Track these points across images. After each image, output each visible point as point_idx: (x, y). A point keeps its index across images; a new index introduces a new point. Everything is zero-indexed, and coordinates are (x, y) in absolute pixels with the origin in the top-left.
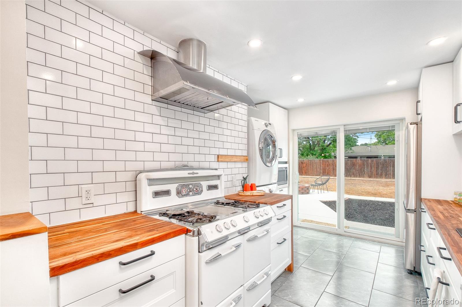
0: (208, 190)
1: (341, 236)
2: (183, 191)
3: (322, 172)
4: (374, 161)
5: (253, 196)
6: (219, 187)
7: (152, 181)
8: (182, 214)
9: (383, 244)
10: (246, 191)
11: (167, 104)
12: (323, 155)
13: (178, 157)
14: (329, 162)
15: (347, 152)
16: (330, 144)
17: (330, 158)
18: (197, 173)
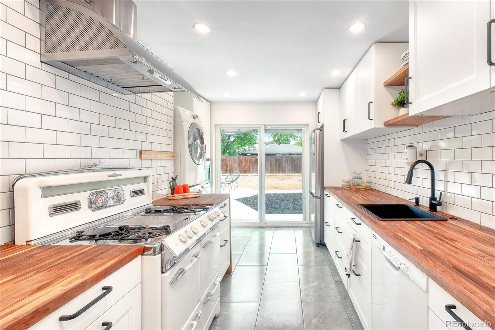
0: (132, 197)
1: (263, 229)
2: (99, 202)
3: (228, 169)
4: (273, 157)
5: (187, 198)
6: (145, 191)
7: (47, 191)
8: (111, 233)
9: (296, 228)
10: (178, 194)
11: (67, 72)
12: (228, 151)
13: (84, 153)
14: (235, 159)
15: (250, 149)
16: (235, 140)
17: (234, 155)
18: (120, 175)
